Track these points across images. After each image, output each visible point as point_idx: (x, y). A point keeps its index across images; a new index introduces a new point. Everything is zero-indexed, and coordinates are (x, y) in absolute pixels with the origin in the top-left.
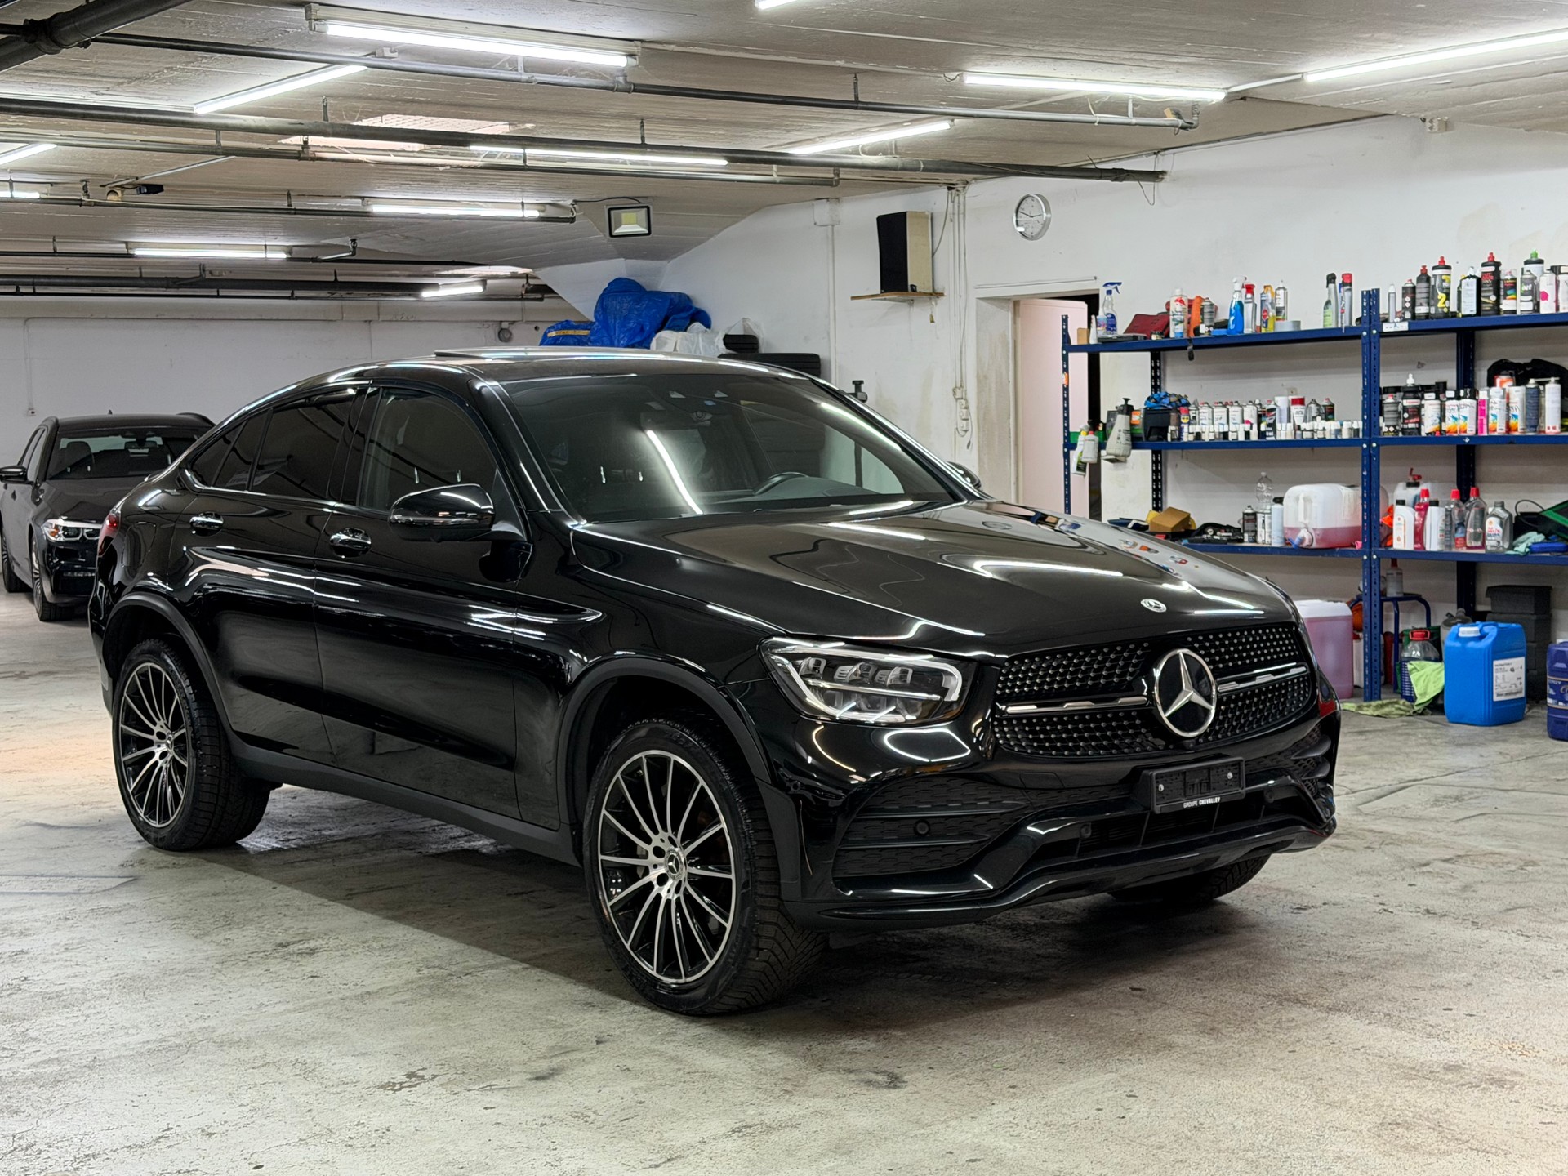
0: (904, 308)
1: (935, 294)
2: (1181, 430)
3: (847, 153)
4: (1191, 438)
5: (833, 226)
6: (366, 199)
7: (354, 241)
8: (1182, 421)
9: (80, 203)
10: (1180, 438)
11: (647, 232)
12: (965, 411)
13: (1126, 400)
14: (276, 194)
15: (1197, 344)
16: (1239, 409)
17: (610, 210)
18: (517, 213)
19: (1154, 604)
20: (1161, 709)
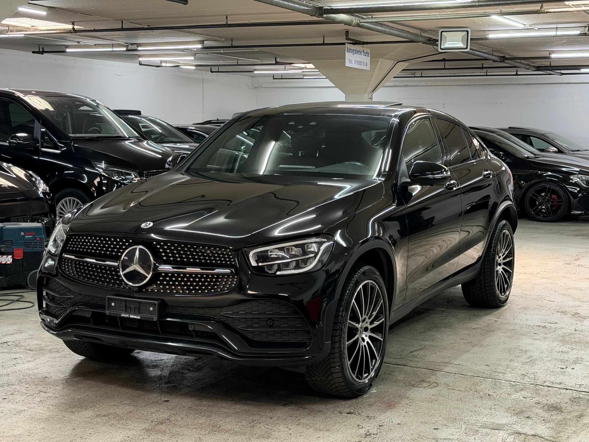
19: (148, 225)
20: (121, 269)
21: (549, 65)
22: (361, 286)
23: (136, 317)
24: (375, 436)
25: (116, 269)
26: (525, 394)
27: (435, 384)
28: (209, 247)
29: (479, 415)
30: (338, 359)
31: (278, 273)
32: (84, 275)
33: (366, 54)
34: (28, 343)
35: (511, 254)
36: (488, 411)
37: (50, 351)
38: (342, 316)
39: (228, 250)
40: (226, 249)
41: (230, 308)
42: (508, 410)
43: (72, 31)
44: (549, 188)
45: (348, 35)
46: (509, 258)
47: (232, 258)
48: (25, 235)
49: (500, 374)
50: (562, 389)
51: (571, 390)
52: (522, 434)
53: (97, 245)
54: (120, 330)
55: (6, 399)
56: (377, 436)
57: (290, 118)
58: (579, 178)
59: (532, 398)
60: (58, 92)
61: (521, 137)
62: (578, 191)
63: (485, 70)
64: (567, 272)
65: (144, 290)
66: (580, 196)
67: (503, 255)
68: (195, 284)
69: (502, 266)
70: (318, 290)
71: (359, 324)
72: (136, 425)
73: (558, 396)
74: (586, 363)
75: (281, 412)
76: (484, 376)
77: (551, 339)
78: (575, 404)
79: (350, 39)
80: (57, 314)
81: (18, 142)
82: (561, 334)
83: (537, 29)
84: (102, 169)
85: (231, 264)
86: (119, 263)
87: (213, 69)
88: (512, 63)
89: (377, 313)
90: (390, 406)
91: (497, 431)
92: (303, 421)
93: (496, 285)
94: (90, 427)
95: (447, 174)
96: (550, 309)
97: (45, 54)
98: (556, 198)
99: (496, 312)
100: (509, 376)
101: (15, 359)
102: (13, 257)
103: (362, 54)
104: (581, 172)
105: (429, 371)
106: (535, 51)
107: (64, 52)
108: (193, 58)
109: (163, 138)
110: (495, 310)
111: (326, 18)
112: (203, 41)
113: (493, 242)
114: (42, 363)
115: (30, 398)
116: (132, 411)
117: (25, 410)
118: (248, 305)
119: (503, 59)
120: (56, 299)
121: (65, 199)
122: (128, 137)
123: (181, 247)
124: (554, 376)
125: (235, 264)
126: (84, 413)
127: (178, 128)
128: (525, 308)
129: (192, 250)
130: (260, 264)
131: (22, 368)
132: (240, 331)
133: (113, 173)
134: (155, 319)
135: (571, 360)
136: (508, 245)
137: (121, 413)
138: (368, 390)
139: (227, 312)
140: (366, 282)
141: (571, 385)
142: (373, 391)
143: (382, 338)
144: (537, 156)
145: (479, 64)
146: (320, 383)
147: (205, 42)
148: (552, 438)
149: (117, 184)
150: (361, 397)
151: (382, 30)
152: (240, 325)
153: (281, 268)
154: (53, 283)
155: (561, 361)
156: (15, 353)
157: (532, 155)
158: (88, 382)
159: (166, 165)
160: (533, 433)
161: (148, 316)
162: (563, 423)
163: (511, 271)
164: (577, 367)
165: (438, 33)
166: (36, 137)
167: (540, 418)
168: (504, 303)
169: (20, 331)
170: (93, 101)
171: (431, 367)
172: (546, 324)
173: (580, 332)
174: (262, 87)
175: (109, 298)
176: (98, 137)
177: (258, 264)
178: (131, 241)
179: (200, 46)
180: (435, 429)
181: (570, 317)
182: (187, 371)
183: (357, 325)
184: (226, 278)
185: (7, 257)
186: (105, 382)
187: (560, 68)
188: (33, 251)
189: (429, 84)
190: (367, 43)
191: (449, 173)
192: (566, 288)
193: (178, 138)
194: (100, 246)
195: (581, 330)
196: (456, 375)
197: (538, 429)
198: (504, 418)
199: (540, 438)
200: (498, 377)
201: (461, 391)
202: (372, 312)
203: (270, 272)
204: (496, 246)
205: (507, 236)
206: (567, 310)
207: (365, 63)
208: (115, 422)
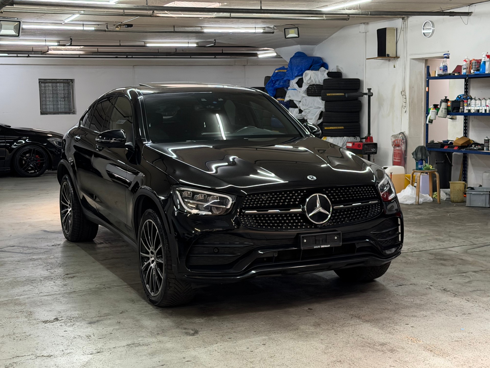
0: (387, 62)
1: (397, 57)
2: (464, 108)
3: (341, 10)
4: (467, 111)
5: (366, 33)
6: (202, 27)
7: (215, 40)
8: (465, 105)
9: (105, 31)
10: (463, 112)
11: (298, 36)
12: (405, 99)
13: (446, 97)
14: (170, 26)
15: (470, 76)
16: (485, 101)
17: (285, 29)
18: (253, 31)
19: (311, 177)
20: (307, 214)
23: (326, 246)
28: (360, 187)
32: (266, 224)
44: (34, 150)
47: (375, 192)
68: (356, 214)
98: (39, 157)
132: (379, 242)
134: (341, 244)
152: (379, 238)
161: (335, 243)
175: (302, 237)
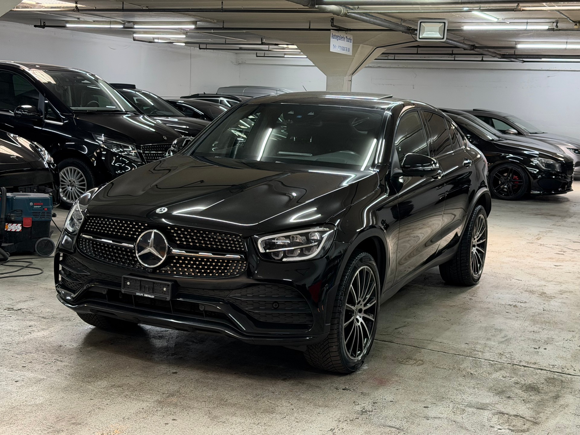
19: (162, 210)
20: (137, 252)
21: (514, 54)
22: (358, 272)
23: (150, 296)
24: (371, 413)
25: (132, 251)
26: (504, 374)
27: (421, 362)
28: (221, 234)
29: (464, 393)
30: (336, 340)
31: (284, 260)
32: (101, 254)
33: (349, 40)
34: (40, 311)
35: (484, 236)
36: (471, 391)
37: (62, 320)
38: (341, 300)
39: (239, 237)
40: (236, 236)
41: (239, 291)
42: (490, 389)
43: (75, 10)
44: (512, 169)
45: (333, 23)
46: (482, 240)
47: (242, 245)
48: (34, 205)
49: (479, 353)
50: (537, 369)
51: (546, 370)
52: (505, 414)
53: (114, 227)
54: (134, 307)
55: (25, 367)
56: (373, 413)
57: (290, 107)
58: (539, 161)
59: (511, 377)
60: (60, 66)
61: (484, 119)
62: (537, 172)
63: (454, 56)
64: (531, 251)
65: (158, 271)
66: (540, 178)
67: (477, 238)
68: (206, 267)
69: (477, 247)
70: (319, 276)
71: (354, 306)
72: (149, 396)
73: (534, 376)
74: (557, 344)
75: (282, 386)
76: (465, 354)
77: (522, 319)
78: (551, 384)
79: (335, 26)
80: (74, 288)
81: (23, 113)
82: (531, 314)
83: (509, 23)
84: (102, 141)
85: (241, 250)
86: (135, 244)
87: (201, 46)
88: (481, 51)
89: (371, 296)
90: (382, 382)
91: (482, 411)
92: (303, 397)
93: (471, 265)
94: (106, 398)
95: (435, 166)
96: (519, 288)
97: (46, 28)
98: (517, 179)
99: (470, 290)
100: (487, 355)
101: (30, 326)
102: (22, 226)
103: (345, 40)
104: (541, 155)
105: (415, 348)
106: (502, 41)
107: (64, 27)
108: (184, 36)
109: (156, 111)
110: (468, 288)
111: (318, 8)
112: (196, 22)
113: (470, 226)
114: (56, 331)
115: (48, 367)
116: (144, 382)
117: (44, 379)
118: (255, 289)
119: (473, 47)
120: (72, 274)
121: (66, 168)
122: (124, 111)
123: (194, 233)
124: (528, 356)
125: (244, 250)
126: (99, 383)
127: (168, 101)
128: (497, 287)
129: (204, 235)
130: (268, 251)
131: (38, 336)
132: (247, 312)
133: (113, 146)
134: (168, 299)
135: (542, 340)
136: (482, 228)
137: (134, 384)
138: (361, 366)
139: (236, 295)
140: (362, 268)
141: (545, 365)
142: (365, 367)
143: (373, 318)
144: (500, 139)
145: (449, 51)
146: (318, 360)
147: (198, 23)
148: (533, 418)
149: (116, 157)
150: (355, 373)
151: (367, 20)
152: (247, 307)
153: (287, 255)
154: (70, 259)
155: (534, 340)
156: (29, 320)
157: (496, 138)
158: (101, 352)
159: (172, 147)
160: (515, 413)
161: (162, 296)
162: (541, 404)
163: (484, 252)
164: (549, 347)
165: (418, 23)
166: (39, 109)
167: (520, 398)
168: (477, 281)
169: (33, 298)
170: (92, 75)
171: (416, 344)
172: (516, 303)
173: (548, 312)
174: (245, 63)
175: (124, 278)
176: (98, 111)
177: (266, 251)
178: (146, 225)
179: (193, 27)
180: (425, 407)
181: (537, 297)
182: (191, 343)
183: (353, 307)
184: (236, 263)
185: (16, 225)
186: (116, 352)
187: (523, 57)
188: (40, 220)
189: (401, 66)
190: (350, 30)
191: (438, 165)
192: (531, 267)
193: (169, 112)
194: (116, 228)
195: (549, 310)
196: (439, 353)
197: (520, 410)
198: (487, 398)
199: (522, 418)
200: (477, 356)
201: (445, 369)
202: (366, 295)
203: (277, 258)
204: (472, 229)
205: (482, 219)
206: (534, 289)
207: (347, 49)
208: (129, 393)
